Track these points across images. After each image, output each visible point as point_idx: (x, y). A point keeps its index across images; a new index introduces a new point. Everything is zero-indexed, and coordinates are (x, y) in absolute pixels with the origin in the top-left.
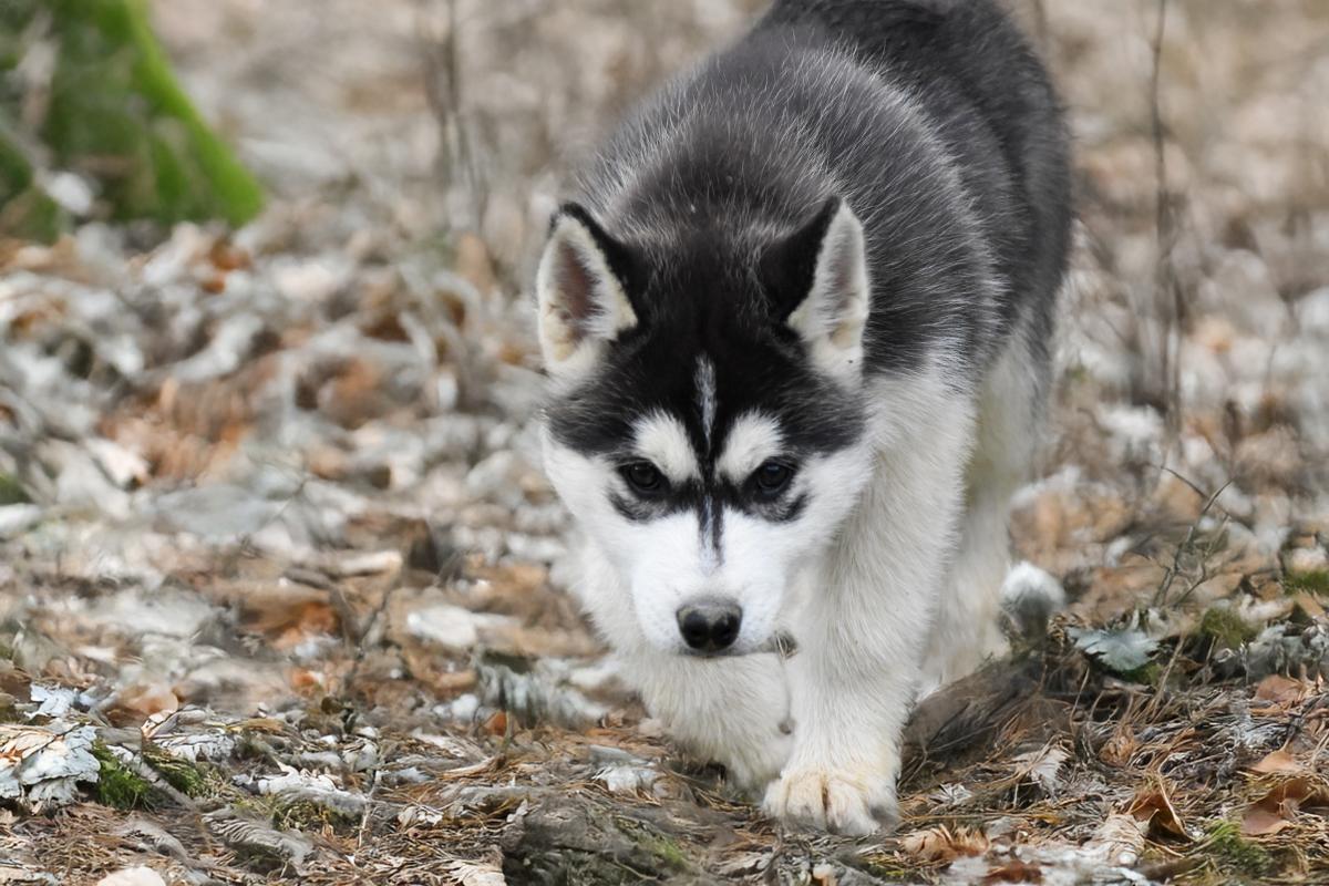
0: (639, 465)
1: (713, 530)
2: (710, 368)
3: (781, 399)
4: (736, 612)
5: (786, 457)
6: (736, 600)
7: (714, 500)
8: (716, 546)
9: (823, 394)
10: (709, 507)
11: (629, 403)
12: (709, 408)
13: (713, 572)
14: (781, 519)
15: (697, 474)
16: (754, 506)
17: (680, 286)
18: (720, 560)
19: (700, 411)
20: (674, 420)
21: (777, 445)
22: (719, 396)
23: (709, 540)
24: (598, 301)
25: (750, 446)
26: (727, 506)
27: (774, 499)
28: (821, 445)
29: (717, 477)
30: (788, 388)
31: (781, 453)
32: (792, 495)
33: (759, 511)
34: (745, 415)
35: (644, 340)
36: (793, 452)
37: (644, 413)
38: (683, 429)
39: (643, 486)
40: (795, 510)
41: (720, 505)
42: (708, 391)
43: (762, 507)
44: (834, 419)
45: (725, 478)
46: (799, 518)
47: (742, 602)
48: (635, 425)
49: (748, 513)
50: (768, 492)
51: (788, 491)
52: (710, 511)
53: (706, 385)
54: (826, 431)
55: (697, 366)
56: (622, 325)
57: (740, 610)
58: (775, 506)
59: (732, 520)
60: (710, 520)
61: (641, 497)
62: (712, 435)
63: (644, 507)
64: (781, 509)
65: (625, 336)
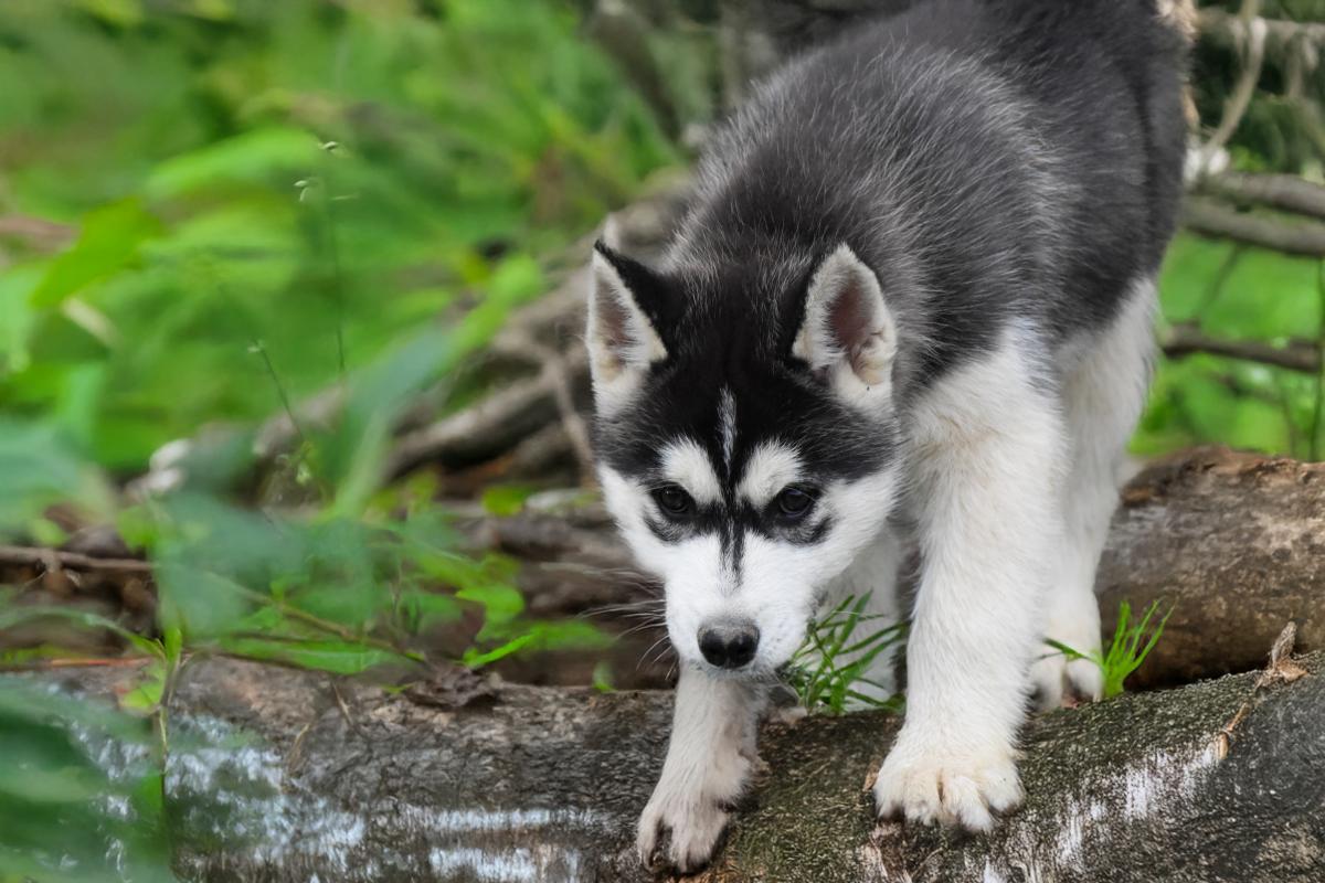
0: (670, 489)
1: (734, 552)
2: (732, 400)
3: (801, 428)
4: (752, 633)
5: (805, 483)
6: (753, 621)
7: (736, 523)
8: (736, 568)
9: (846, 422)
10: (731, 529)
11: (655, 430)
12: (729, 435)
13: (731, 594)
14: (806, 542)
15: (720, 499)
16: (777, 530)
17: (710, 321)
18: (739, 581)
19: (721, 438)
20: (698, 446)
21: (797, 472)
22: (739, 424)
23: (729, 562)
24: (631, 334)
25: (770, 473)
26: (748, 530)
27: (797, 523)
28: (843, 473)
29: (738, 501)
30: (809, 418)
31: (802, 479)
32: (816, 518)
33: (783, 535)
34: (765, 444)
35: (673, 371)
36: (814, 479)
37: (669, 440)
38: (705, 455)
39: (673, 508)
40: (820, 532)
41: (742, 528)
42: (729, 420)
43: (786, 531)
44: (858, 446)
45: (746, 502)
46: (824, 540)
47: (759, 623)
48: (661, 451)
49: (769, 536)
50: (791, 516)
51: (811, 515)
52: (732, 535)
53: (727, 415)
54: (848, 459)
55: (720, 398)
56: (654, 357)
57: (757, 630)
58: (799, 529)
59: (754, 543)
60: (732, 543)
61: (672, 520)
62: (732, 463)
63: (674, 529)
64: (805, 532)
65: (657, 368)
